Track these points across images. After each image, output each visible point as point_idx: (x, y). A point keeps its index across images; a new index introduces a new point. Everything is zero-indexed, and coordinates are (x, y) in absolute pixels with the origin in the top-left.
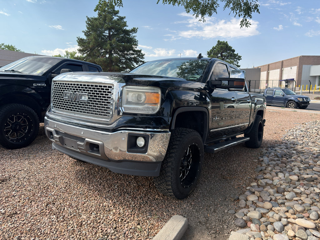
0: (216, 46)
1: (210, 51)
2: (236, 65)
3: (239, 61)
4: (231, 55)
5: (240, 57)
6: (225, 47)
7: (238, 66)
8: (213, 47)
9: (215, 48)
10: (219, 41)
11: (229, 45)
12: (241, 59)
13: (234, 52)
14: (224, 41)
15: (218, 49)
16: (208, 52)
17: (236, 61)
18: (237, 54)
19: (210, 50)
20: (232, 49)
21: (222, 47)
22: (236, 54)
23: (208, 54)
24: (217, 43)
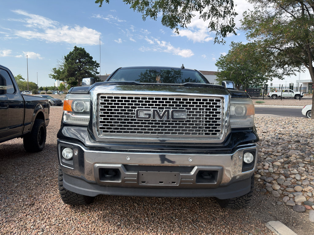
0: (73, 52)
1: (68, 57)
2: (95, 72)
3: (97, 68)
4: (89, 62)
5: (98, 64)
6: (83, 53)
7: (98, 72)
8: (71, 52)
9: (72, 54)
10: (76, 47)
11: (87, 52)
12: (99, 66)
13: (92, 59)
14: (81, 48)
15: (76, 55)
16: (65, 57)
17: (95, 68)
18: (96, 61)
19: (67, 55)
20: (90, 56)
21: (80, 53)
22: (94, 61)
23: (65, 59)
24: (74, 49)
